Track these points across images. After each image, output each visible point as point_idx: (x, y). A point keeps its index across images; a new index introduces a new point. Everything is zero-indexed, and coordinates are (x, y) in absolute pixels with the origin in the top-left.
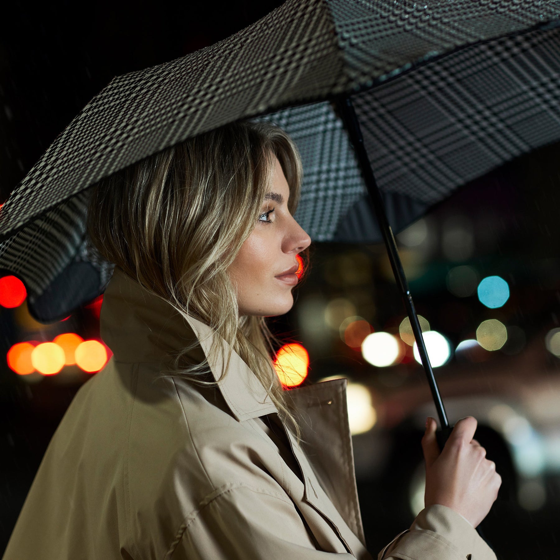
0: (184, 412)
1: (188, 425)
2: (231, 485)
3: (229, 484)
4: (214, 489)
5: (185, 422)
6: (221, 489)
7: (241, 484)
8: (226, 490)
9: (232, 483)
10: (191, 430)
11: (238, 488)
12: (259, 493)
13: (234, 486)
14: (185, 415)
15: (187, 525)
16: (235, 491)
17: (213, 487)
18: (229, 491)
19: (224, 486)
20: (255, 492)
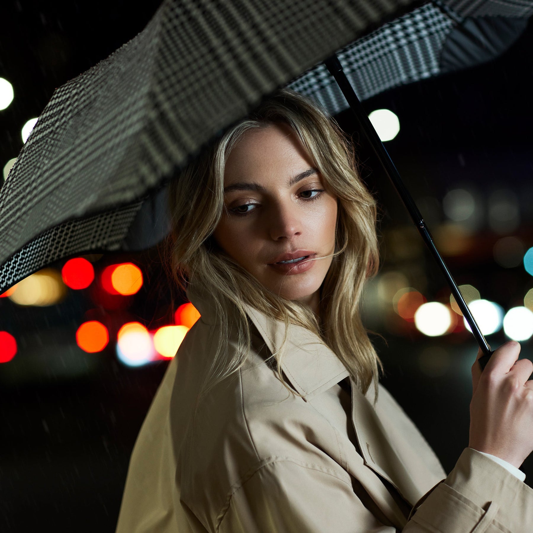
0: (241, 382)
1: (243, 396)
2: (277, 458)
3: (275, 456)
4: (259, 461)
5: (240, 392)
6: (266, 461)
7: (287, 458)
8: (271, 462)
9: (278, 456)
10: (245, 401)
11: (283, 462)
12: (308, 468)
13: (280, 459)
14: (242, 384)
15: (232, 493)
16: (280, 464)
17: (258, 458)
18: (273, 463)
19: (269, 459)
20: (304, 467)
